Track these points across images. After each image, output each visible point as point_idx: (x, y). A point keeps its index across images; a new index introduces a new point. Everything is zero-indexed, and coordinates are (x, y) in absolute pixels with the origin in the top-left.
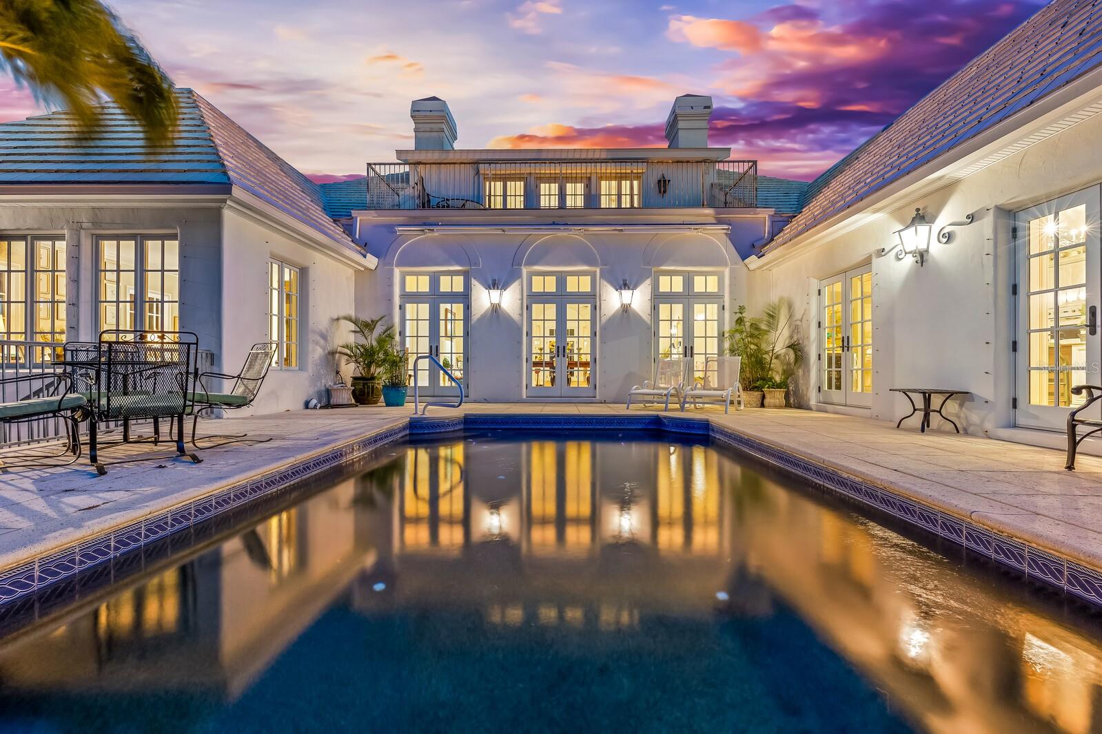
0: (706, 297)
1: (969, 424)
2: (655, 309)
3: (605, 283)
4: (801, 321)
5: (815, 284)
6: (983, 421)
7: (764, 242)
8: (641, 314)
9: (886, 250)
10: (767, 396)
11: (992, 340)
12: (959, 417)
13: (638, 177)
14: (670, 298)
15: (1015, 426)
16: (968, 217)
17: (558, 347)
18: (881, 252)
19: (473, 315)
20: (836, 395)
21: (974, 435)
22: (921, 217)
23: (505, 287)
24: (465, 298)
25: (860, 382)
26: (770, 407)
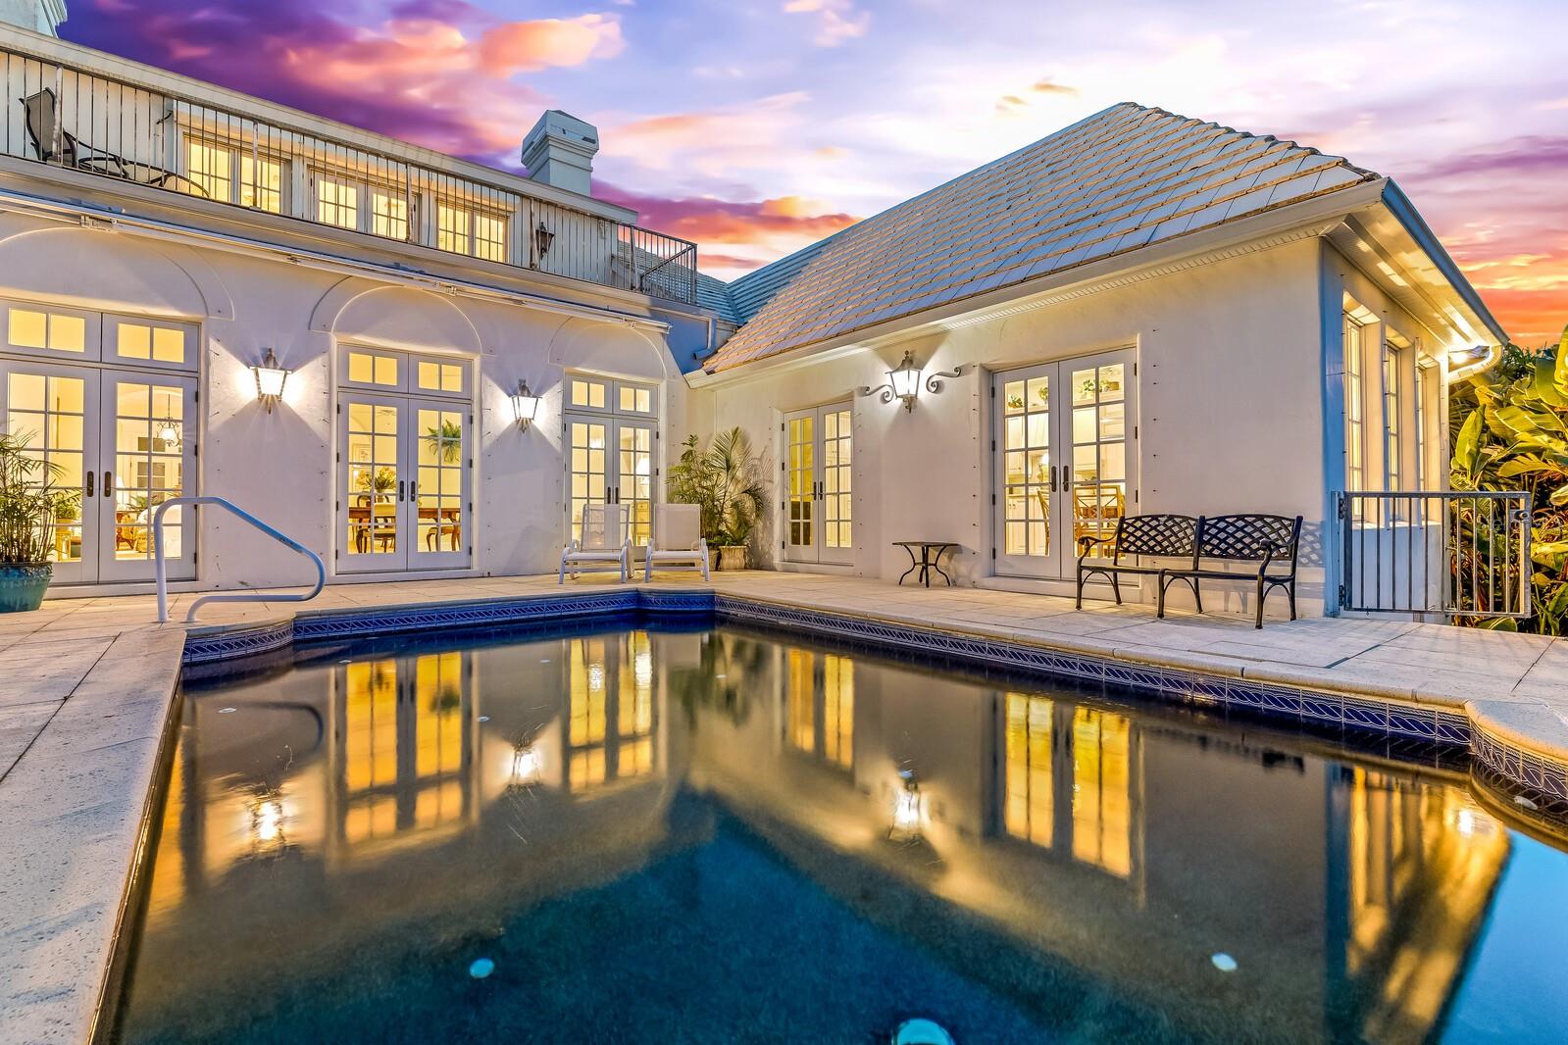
0: (636, 419)
1: (958, 576)
2: (566, 428)
3: (490, 382)
4: (760, 459)
5: (777, 414)
6: (970, 572)
7: (706, 353)
8: (546, 435)
9: (871, 390)
10: (725, 555)
11: (978, 493)
12: (948, 570)
13: (504, 216)
14: (587, 414)
15: (995, 575)
16: (956, 369)
17: (402, 483)
18: (865, 391)
19: (211, 413)
20: (803, 551)
21: (962, 587)
22: (910, 362)
23: (290, 366)
24: (193, 379)
25: (837, 533)
26: (728, 569)
